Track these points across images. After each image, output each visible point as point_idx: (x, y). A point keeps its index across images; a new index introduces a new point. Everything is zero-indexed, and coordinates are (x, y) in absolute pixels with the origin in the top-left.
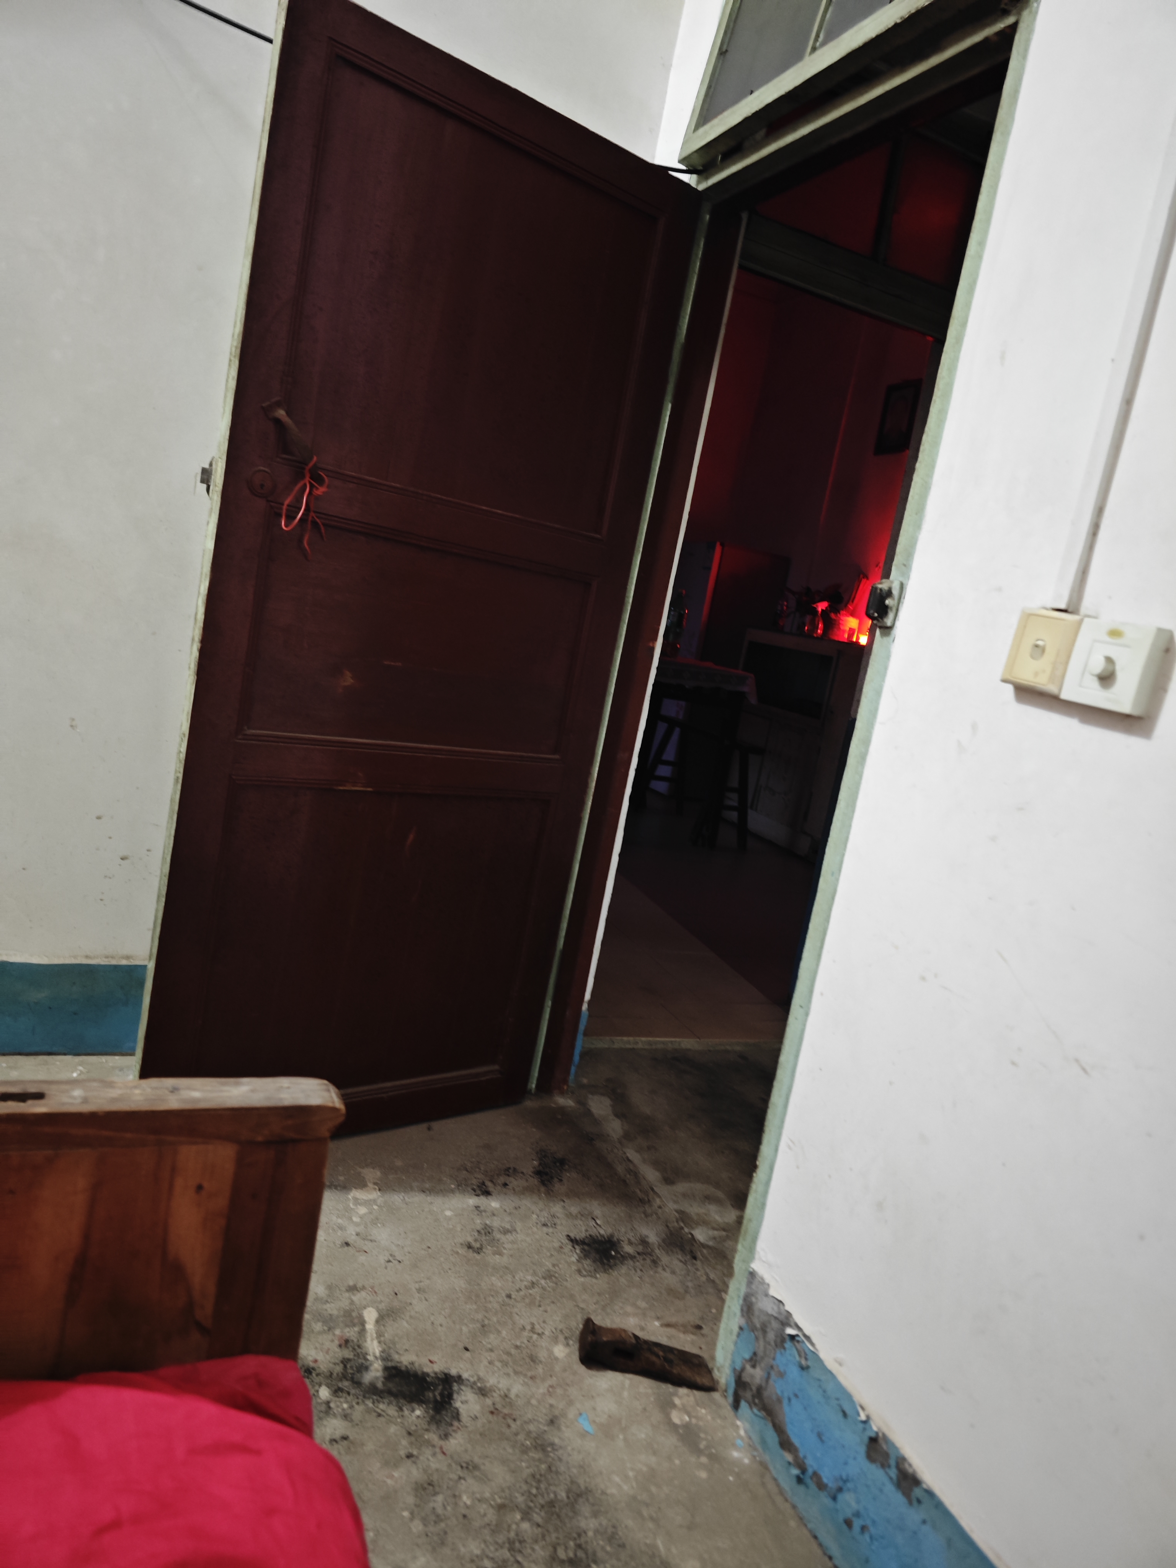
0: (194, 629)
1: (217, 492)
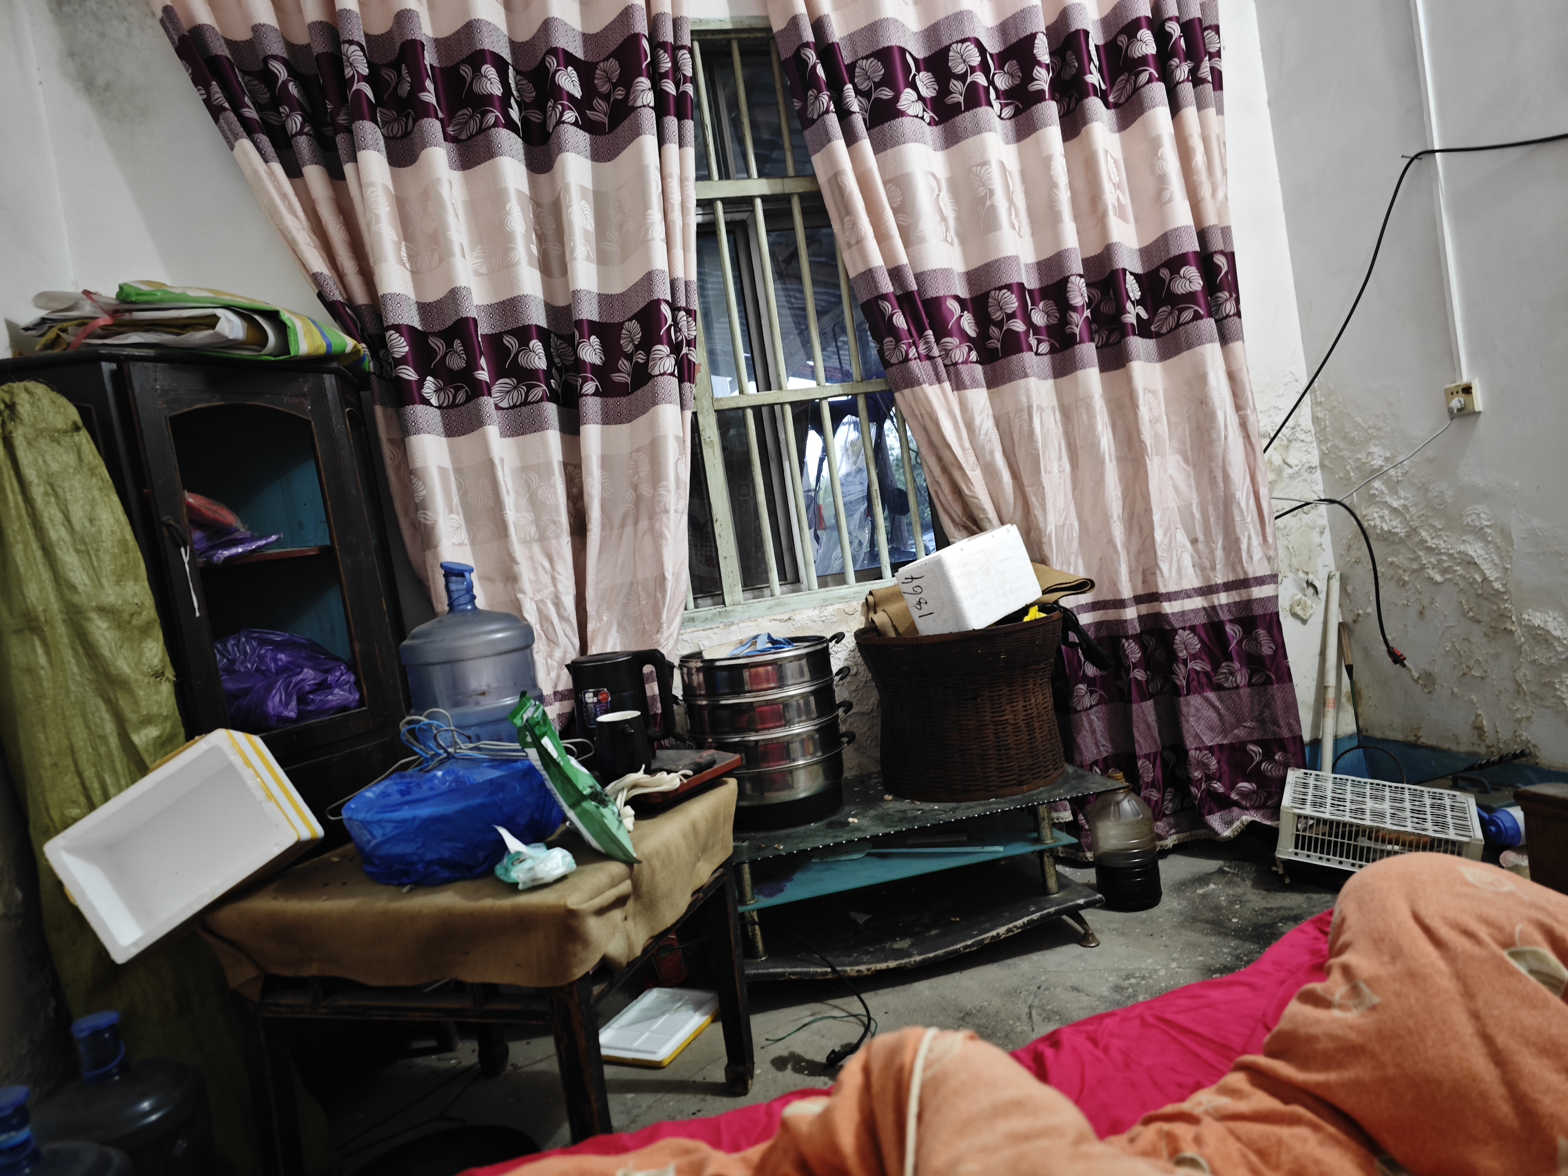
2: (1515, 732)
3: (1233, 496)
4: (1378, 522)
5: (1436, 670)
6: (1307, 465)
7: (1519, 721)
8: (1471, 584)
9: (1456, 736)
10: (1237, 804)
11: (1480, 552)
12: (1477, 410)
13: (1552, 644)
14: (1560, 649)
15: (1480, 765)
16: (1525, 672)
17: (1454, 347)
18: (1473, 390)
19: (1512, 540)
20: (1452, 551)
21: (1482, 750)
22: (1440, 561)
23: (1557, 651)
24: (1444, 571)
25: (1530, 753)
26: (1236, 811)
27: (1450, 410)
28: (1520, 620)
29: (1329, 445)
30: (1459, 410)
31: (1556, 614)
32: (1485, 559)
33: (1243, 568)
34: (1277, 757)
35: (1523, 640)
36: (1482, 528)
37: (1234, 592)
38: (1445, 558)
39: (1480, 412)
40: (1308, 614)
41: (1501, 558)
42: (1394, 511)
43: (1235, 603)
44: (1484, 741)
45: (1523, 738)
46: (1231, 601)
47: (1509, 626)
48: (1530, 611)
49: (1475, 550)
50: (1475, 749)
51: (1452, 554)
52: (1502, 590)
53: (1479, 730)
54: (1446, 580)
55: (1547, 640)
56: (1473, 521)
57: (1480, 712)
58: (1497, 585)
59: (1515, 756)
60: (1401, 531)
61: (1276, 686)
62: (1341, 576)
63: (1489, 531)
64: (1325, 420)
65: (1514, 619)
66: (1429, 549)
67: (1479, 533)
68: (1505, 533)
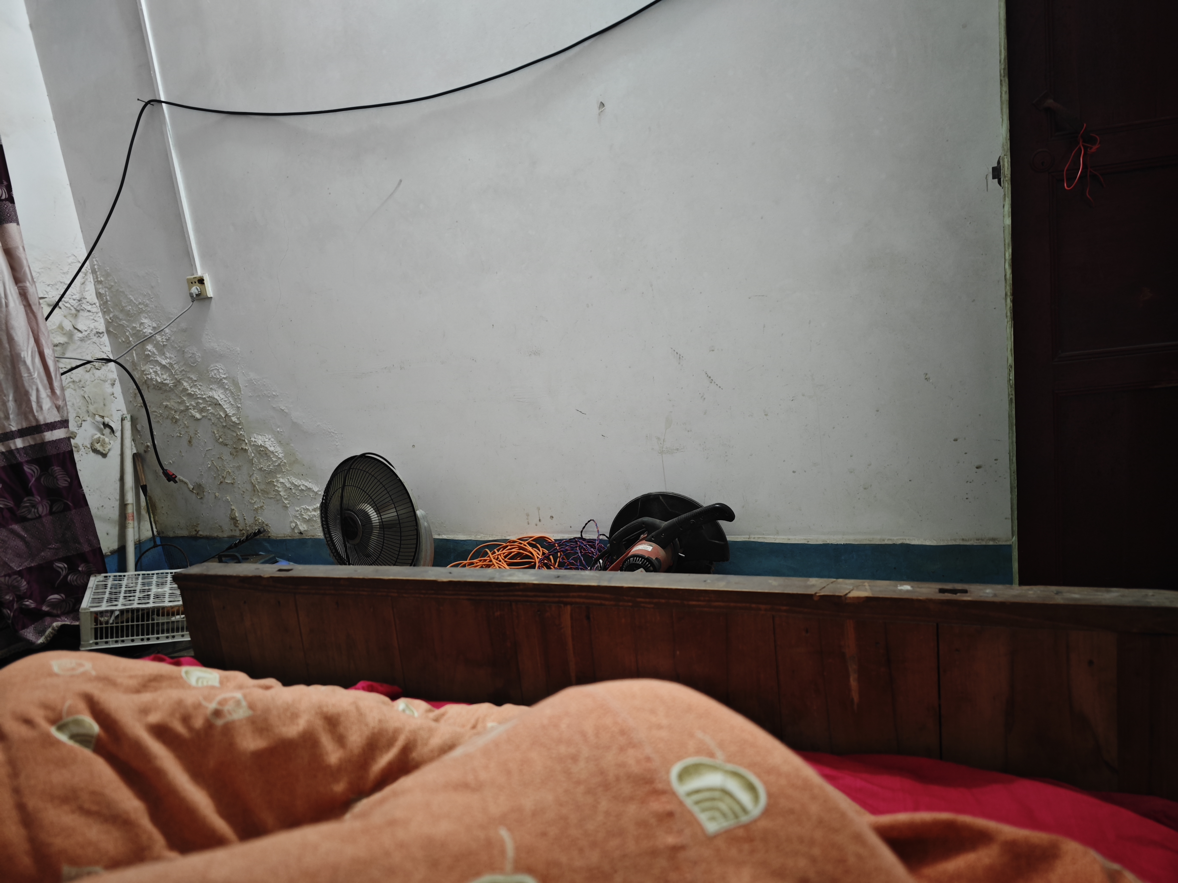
0: (1006, 287)
1: (1007, 181)
2: (255, 517)
3: (18, 355)
4: (153, 376)
5: (203, 481)
6: (95, 331)
7: (256, 510)
8: (218, 419)
9: (221, 527)
10: (48, 614)
11: (222, 396)
12: (209, 296)
13: (269, 456)
14: (274, 459)
15: (236, 544)
16: (257, 476)
17: (190, 250)
18: (205, 282)
19: (240, 387)
20: (204, 396)
21: (237, 533)
22: (198, 403)
23: (272, 460)
24: (201, 411)
25: (264, 531)
26: (48, 620)
27: (191, 295)
28: (250, 442)
29: (111, 316)
30: (196, 295)
31: (270, 436)
32: (225, 401)
33: (34, 416)
34: (80, 569)
35: (253, 455)
36: (221, 380)
37: (29, 438)
38: (200, 401)
39: (211, 297)
40: (107, 449)
41: (235, 400)
42: (163, 367)
43: (30, 446)
44: (237, 527)
45: (260, 521)
46: (27, 444)
47: (244, 446)
48: (255, 435)
49: (218, 395)
50: (233, 533)
51: (204, 398)
52: (238, 422)
53: (234, 519)
54: (203, 416)
55: (266, 454)
56: (215, 374)
57: (233, 507)
58: (234, 419)
59: (255, 534)
60: (169, 382)
61: (73, 511)
62: (132, 417)
63: (226, 381)
64: (106, 296)
65: (247, 441)
66: (190, 395)
67: (219, 383)
68: (235, 383)
